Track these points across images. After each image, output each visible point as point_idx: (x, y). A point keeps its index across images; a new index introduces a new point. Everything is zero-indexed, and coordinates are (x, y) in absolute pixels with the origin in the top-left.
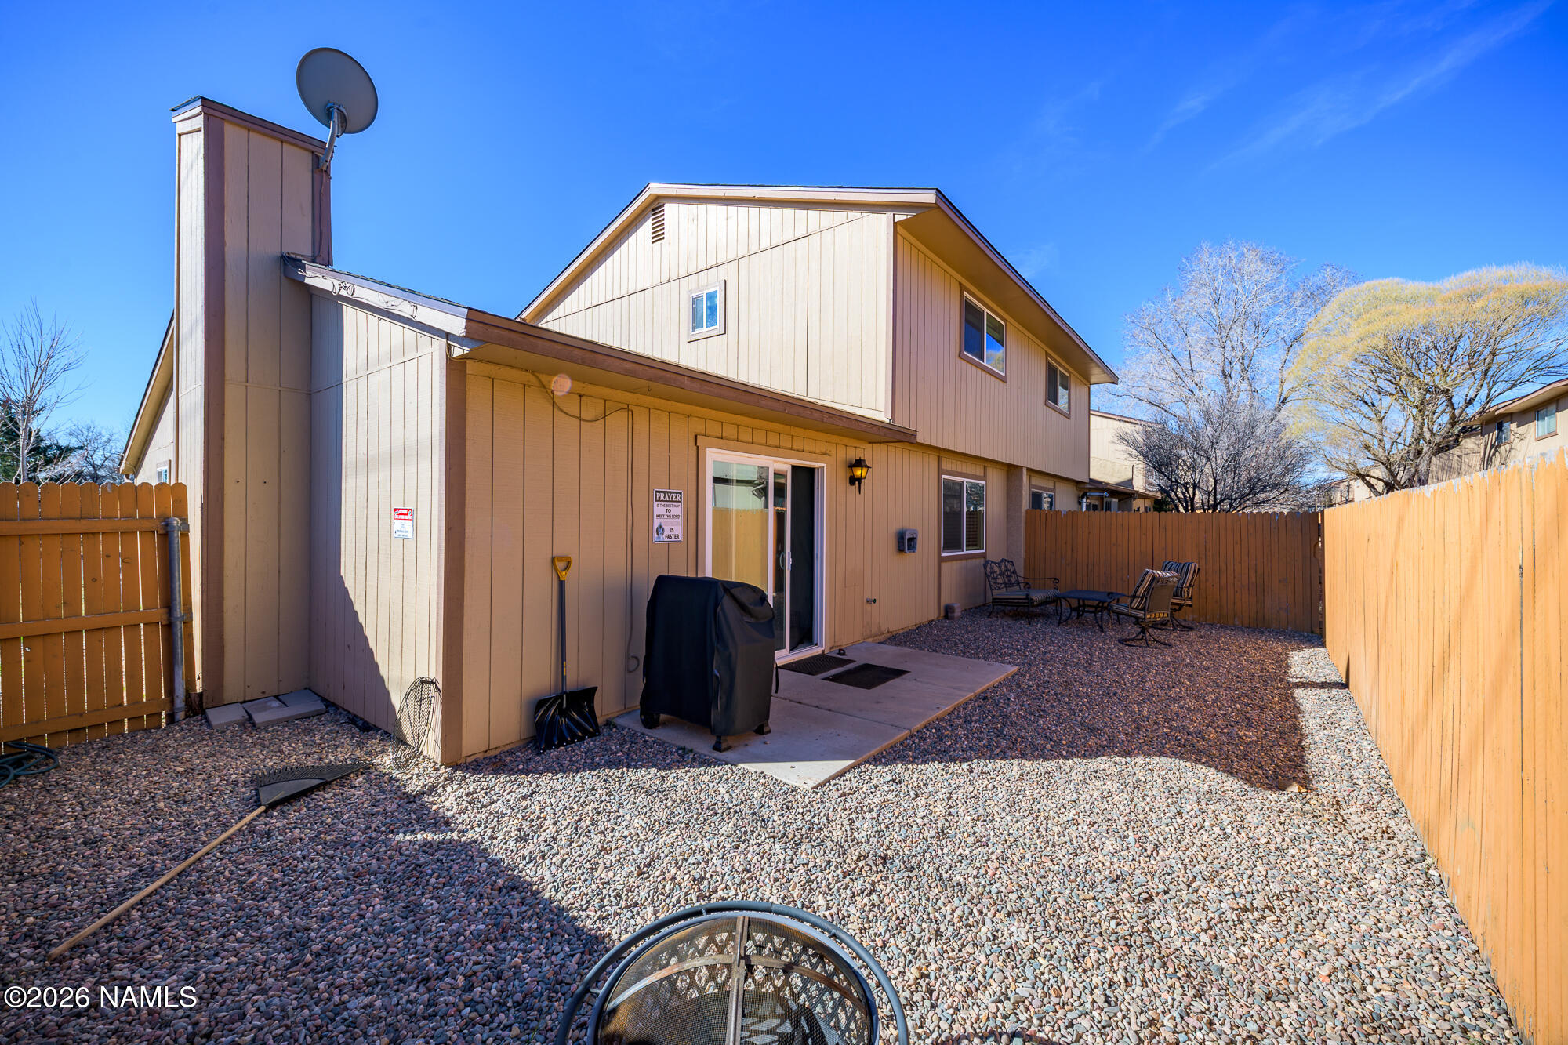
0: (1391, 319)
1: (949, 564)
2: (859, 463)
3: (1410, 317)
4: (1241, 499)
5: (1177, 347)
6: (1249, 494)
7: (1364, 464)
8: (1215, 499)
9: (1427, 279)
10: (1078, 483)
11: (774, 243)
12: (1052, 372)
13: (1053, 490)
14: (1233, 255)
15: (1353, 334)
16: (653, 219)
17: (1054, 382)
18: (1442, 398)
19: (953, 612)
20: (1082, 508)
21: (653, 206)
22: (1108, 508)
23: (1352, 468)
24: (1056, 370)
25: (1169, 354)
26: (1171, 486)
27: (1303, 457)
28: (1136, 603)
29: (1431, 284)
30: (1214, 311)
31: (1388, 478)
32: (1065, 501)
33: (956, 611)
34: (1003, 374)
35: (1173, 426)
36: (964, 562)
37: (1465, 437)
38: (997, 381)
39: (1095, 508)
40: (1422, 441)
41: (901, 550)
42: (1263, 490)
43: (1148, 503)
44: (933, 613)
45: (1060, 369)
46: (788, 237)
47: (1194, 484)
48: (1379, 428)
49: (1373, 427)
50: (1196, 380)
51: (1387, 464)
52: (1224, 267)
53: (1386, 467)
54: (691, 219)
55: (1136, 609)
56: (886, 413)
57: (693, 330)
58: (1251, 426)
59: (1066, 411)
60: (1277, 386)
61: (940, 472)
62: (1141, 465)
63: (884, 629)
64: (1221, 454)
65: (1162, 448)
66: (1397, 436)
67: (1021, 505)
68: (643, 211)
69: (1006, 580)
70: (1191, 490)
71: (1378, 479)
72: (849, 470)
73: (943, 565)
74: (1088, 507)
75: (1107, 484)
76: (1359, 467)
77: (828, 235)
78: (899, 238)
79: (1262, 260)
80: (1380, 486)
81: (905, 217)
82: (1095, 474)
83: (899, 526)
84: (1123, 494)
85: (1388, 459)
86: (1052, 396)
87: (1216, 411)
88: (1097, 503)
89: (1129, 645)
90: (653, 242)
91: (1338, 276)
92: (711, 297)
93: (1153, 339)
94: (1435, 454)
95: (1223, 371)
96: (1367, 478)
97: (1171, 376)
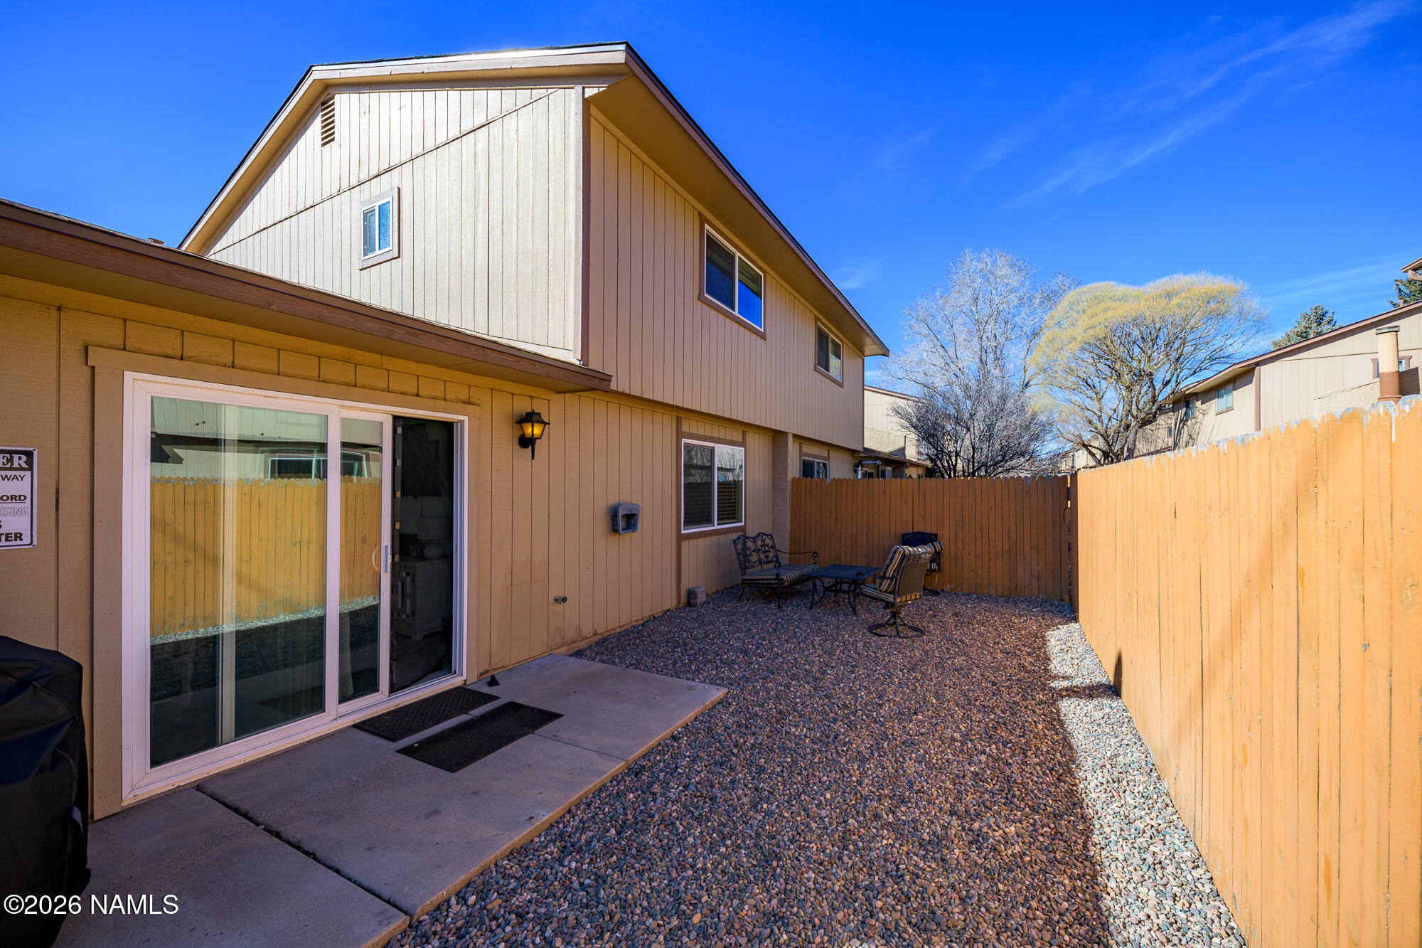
0: (1109, 313)
1: (693, 542)
2: (531, 417)
3: (1125, 311)
4: (995, 465)
5: (946, 336)
6: (1001, 461)
7: (1087, 436)
8: (973, 467)
9: (1133, 283)
10: (853, 451)
11: (451, 137)
12: (822, 339)
13: (828, 458)
14: (989, 261)
15: (1080, 326)
16: (323, 116)
17: (824, 350)
18: (1146, 379)
19: (696, 598)
20: (857, 476)
21: (322, 100)
22: (883, 475)
23: (1079, 440)
24: (827, 337)
25: (939, 344)
26: (937, 455)
27: (1046, 427)
28: (885, 584)
29: (1137, 288)
30: (974, 309)
31: (1105, 448)
32: (839, 469)
33: (700, 596)
34: (762, 330)
35: (939, 402)
36: (715, 538)
37: (1160, 415)
38: (753, 336)
39: (871, 475)
40: (1130, 417)
41: (615, 530)
42: (1011, 458)
43: (921, 471)
44: (669, 601)
45: (831, 335)
46: (467, 127)
47: (956, 452)
48: (1098, 406)
49: (1095, 406)
50: (960, 366)
51: (1105, 437)
52: (981, 271)
53: (1104, 438)
54: (362, 112)
55: (885, 592)
56: (575, 351)
57: (365, 254)
58: (1004, 398)
59: (839, 379)
60: (1022, 374)
61: (680, 434)
62: (913, 436)
63: (587, 630)
64: (978, 427)
65: (929, 419)
66: (1113, 412)
67: (787, 474)
68: (312, 105)
69: (763, 556)
70: (954, 458)
71: (1097, 448)
72: (517, 426)
73: (685, 544)
74: (864, 475)
75: (880, 452)
76: (1084, 439)
77: (511, 122)
78: (593, 122)
79: (1011, 266)
80: (1099, 455)
81: (596, 91)
82: (868, 444)
83: (613, 500)
84: (896, 463)
85: (1106, 432)
86: (823, 363)
87: (973, 384)
88: (873, 471)
89: (879, 635)
90: (323, 145)
91: (1067, 283)
92: (383, 210)
93: (926, 331)
94: (1141, 427)
95: (981, 360)
96: (1090, 448)
97: (940, 362)
